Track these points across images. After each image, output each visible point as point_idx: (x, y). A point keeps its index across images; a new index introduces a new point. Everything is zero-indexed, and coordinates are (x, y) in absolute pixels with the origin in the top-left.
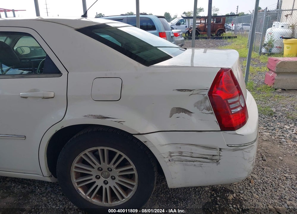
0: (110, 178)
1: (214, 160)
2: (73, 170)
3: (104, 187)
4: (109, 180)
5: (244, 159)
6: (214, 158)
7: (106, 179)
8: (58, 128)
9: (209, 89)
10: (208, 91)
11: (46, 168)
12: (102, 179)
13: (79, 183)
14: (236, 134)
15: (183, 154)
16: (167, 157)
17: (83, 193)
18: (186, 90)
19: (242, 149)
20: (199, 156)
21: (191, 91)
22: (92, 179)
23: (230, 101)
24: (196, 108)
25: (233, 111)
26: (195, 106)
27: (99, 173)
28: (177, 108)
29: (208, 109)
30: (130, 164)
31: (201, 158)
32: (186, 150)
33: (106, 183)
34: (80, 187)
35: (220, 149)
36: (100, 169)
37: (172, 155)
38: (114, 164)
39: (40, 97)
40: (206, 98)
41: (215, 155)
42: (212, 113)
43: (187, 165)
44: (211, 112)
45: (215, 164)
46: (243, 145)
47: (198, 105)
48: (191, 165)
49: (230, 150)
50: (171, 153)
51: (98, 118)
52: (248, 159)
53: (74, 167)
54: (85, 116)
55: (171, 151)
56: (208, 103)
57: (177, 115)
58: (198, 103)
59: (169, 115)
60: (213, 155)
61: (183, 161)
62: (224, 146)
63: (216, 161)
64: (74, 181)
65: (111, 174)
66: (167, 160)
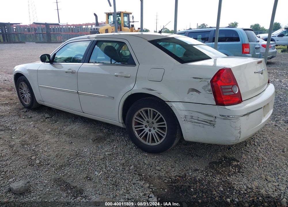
0: (152, 128)
1: (212, 124)
2: (134, 120)
3: (149, 133)
4: (152, 129)
5: (231, 126)
6: (212, 122)
7: (151, 129)
8: (129, 94)
9: (211, 79)
10: (210, 80)
11: (121, 118)
12: (148, 128)
13: (136, 128)
14: (225, 108)
15: (193, 118)
16: (183, 118)
17: (137, 134)
18: (198, 78)
19: (229, 119)
20: (202, 120)
21: (201, 79)
22: (143, 127)
23: (223, 87)
24: (203, 89)
25: (225, 94)
26: (203, 88)
27: (147, 124)
28: (192, 89)
29: (209, 91)
30: (163, 121)
31: (204, 121)
32: (195, 115)
33: (150, 131)
34: (136, 131)
35: (215, 117)
36: (148, 122)
37: (187, 117)
38: (155, 120)
39: (123, 76)
40: (209, 84)
41: (212, 121)
42: (211, 94)
43: (196, 125)
44: (211, 92)
45: (212, 127)
46: (232, 117)
47: (204, 88)
48: (197, 126)
49: (221, 118)
50: (186, 116)
51: (149, 90)
52: (234, 127)
53: (134, 118)
54: (143, 88)
55: (186, 114)
56: (210, 87)
57: (192, 93)
58: (204, 86)
59: (187, 93)
60: (211, 121)
61: (193, 122)
62: (217, 115)
63: (213, 125)
64: (134, 126)
65: (154, 126)
66: (183, 119)
